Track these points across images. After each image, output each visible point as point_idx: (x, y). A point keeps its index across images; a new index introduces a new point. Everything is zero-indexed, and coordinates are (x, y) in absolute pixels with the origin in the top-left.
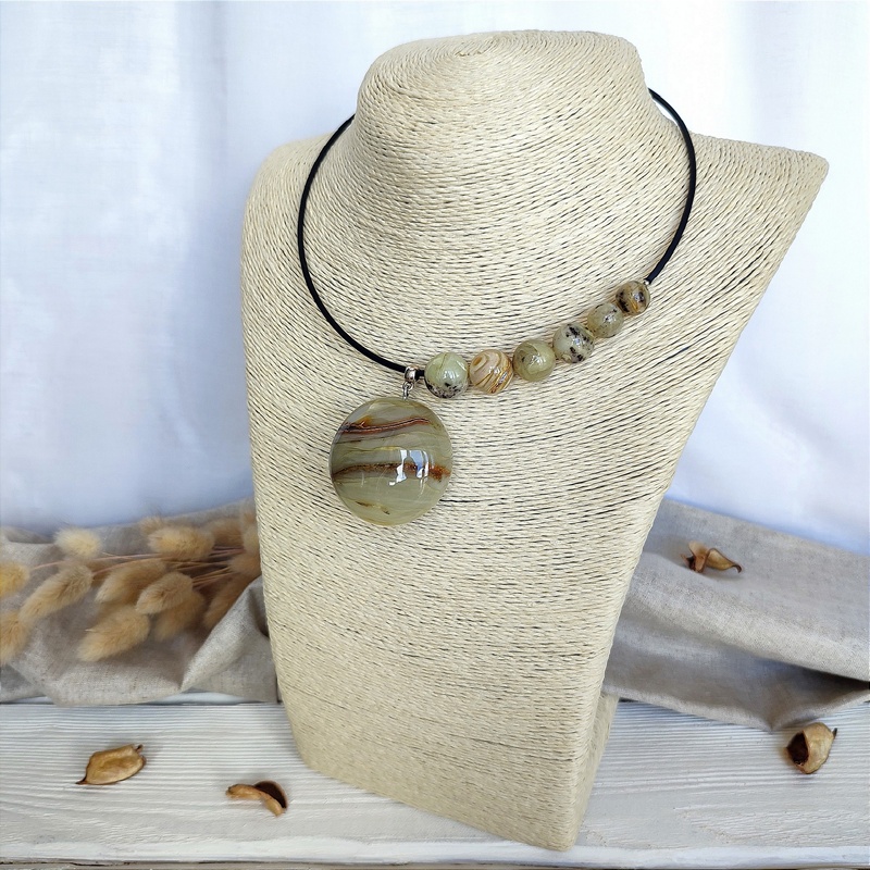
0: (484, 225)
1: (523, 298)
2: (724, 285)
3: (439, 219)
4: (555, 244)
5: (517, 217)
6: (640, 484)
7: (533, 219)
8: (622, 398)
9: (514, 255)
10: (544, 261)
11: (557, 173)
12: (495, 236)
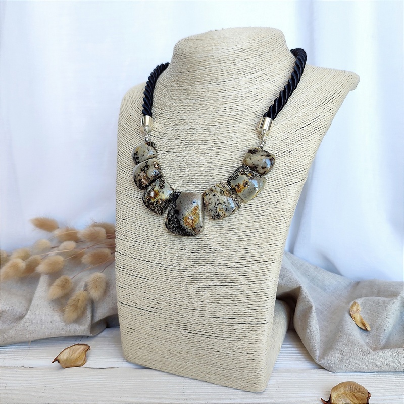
0: (224, 80)
1: (240, 108)
2: (322, 102)
3: (206, 79)
4: (253, 88)
5: (238, 77)
6: (292, 178)
7: (244, 79)
8: (283, 144)
9: (236, 92)
10: (249, 95)
11: (253, 62)
12: (229, 84)
